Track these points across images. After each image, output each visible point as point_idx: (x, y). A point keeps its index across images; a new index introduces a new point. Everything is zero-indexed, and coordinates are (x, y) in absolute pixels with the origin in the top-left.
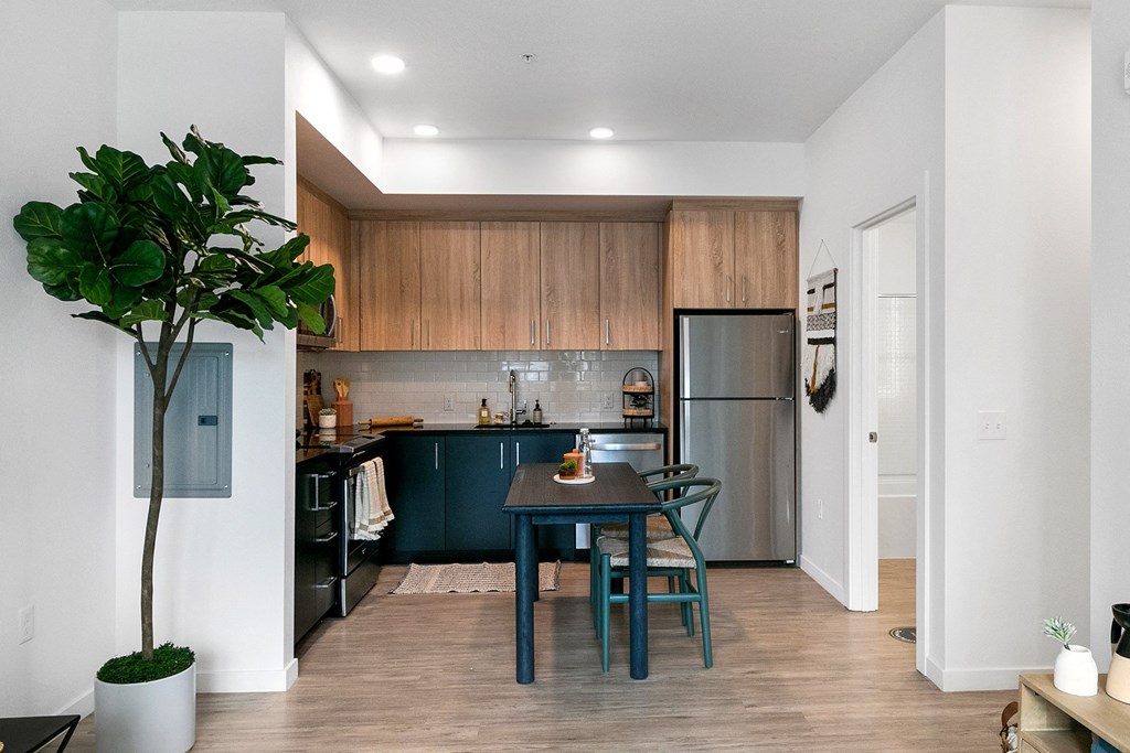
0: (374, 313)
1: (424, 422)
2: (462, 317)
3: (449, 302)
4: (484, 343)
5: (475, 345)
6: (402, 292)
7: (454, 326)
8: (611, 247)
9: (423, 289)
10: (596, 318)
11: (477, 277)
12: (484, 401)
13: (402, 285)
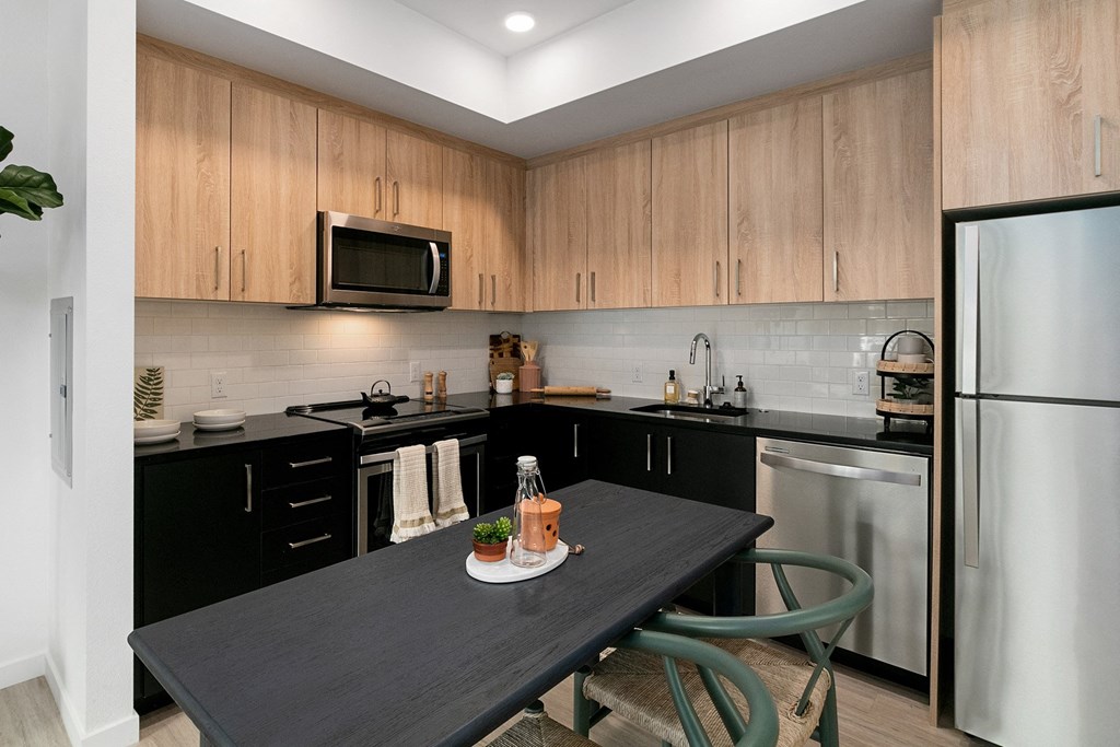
0: (544, 266)
1: (612, 394)
2: (630, 265)
3: (615, 248)
4: (655, 297)
5: (645, 300)
6: (570, 241)
7: (621, 276)
8: (843, 130)
9: (590, 236)
10: (819, 250)
11: (648, 212)
12: (672, 373)
13: (569, 234)
